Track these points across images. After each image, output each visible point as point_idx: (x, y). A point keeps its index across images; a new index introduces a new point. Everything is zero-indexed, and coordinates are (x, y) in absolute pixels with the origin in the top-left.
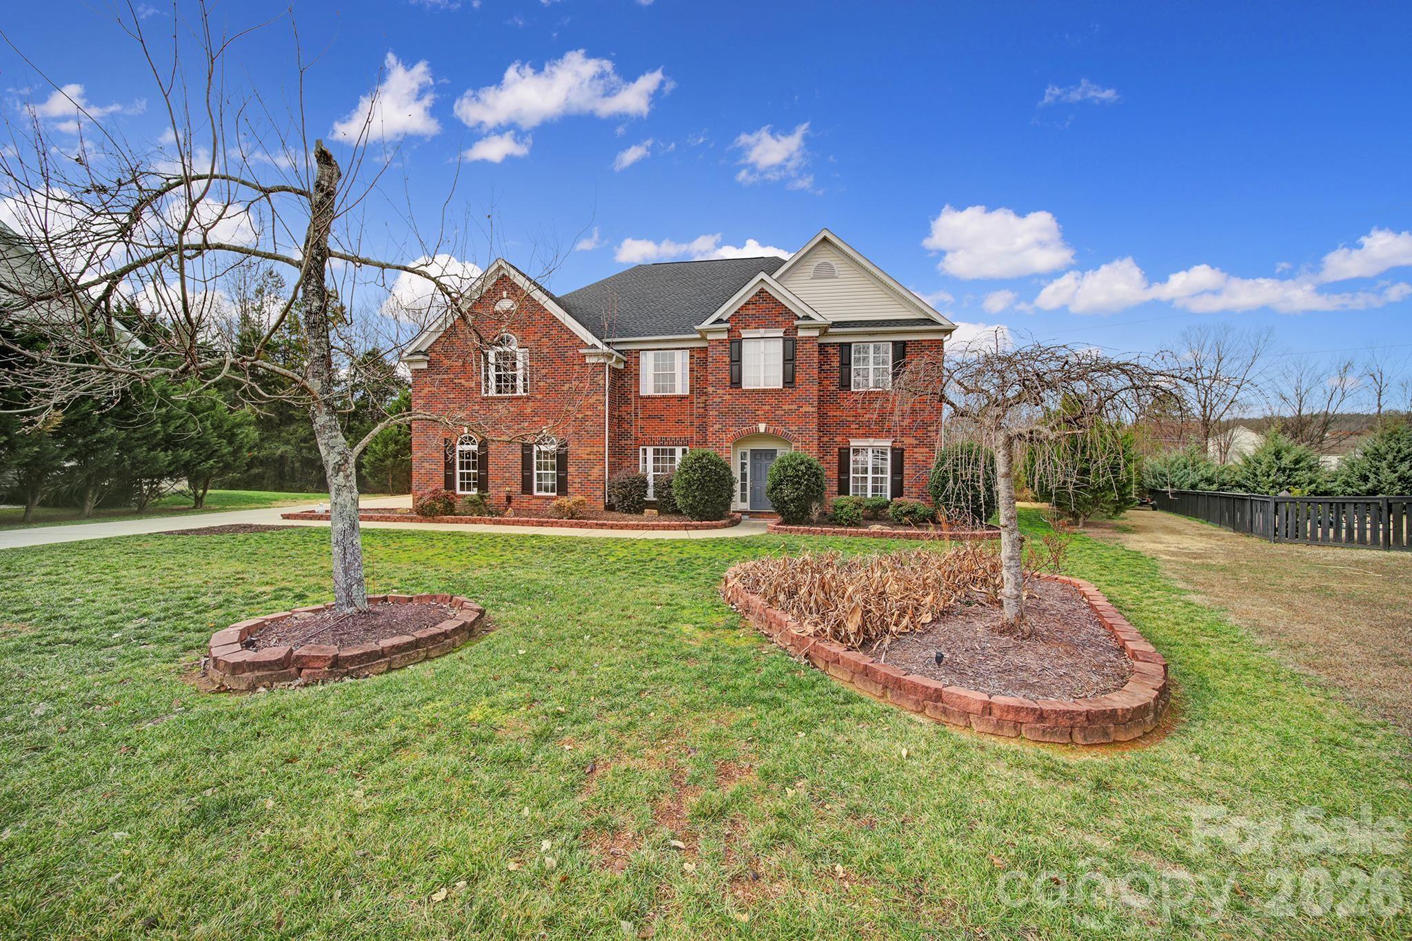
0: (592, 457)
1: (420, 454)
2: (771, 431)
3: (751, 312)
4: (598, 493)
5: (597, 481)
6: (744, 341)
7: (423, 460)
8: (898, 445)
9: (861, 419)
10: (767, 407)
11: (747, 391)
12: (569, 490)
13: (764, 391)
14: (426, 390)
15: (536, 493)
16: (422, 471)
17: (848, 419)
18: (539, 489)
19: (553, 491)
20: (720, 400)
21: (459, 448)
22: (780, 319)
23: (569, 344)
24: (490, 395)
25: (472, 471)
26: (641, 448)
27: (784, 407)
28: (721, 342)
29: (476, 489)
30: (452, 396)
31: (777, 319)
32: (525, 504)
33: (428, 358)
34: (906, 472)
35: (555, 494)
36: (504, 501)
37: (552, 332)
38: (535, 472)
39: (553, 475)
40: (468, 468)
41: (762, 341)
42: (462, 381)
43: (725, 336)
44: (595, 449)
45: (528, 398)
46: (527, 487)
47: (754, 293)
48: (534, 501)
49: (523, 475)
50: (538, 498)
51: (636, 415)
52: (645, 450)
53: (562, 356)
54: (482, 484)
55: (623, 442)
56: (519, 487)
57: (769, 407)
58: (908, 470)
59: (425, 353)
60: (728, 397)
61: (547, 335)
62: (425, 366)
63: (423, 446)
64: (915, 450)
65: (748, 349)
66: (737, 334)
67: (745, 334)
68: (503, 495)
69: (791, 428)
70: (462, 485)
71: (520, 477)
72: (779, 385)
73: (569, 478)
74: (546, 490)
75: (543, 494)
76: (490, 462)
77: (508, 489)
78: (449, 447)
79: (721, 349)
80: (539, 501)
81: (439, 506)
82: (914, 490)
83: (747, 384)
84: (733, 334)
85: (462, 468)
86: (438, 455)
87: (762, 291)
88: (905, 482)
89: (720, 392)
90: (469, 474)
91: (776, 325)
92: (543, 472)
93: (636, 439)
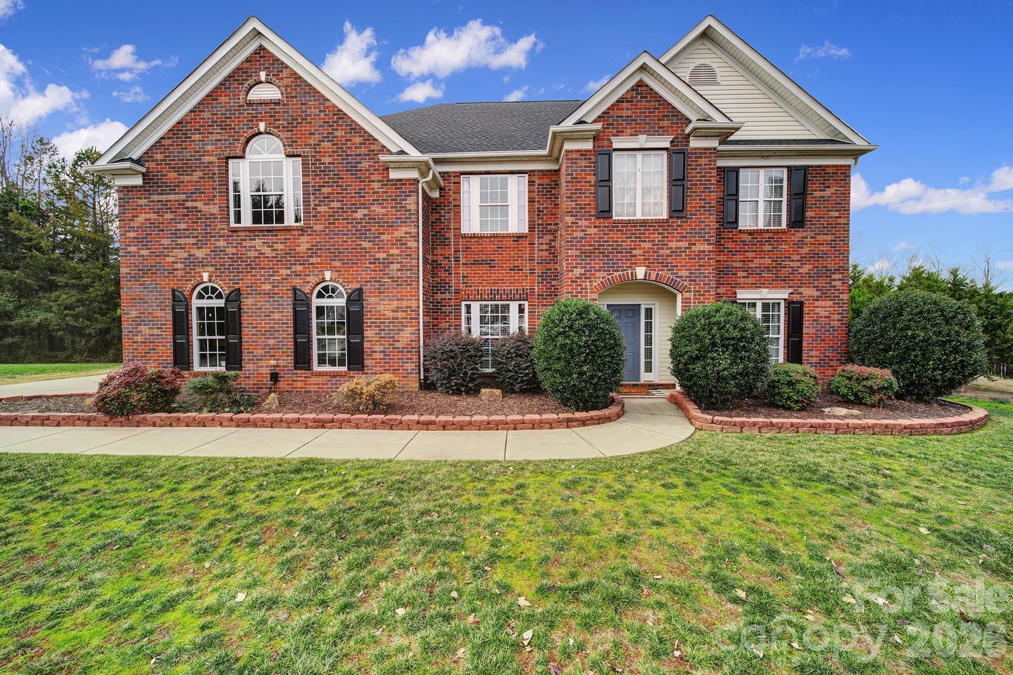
0: (400, 315)
1: (134, 313)
2: (653, 277)
3: (625, 113)
4: (410, 366)
5: (408, 349)
6: (614, 154)
7: (139, 321)
8: (796, 297)
9: (750, 265)
10: (647, 245)
11: (619, 222)
12: (367, 362)
13: (644, 223)
14: (141, 218)
15: (316, 368)
16: (139, 338)
17: (734, 264)
18: (322, 360)
19: (342, 364)
20: (582, 234)
21: (196, 303)
22: (665, 123)
23: (364, 150)
24: (242, 225)
25: (217, 337)
26: (463, 303)
27: (671, 245)
28: (583, 153)
29: (223, 363)
30: (183, 226)
31: (661, 123)
32: (299, 384)
33: (144, 170)
34: (805, 331)
35: (344, 369)
36: (268, 381)
37: (337, 133)
38: (315, 337)
39: (341, 341)
40: (211, 333)
41: (639, 155)
42: (199, 205)
43: (589, 145)
44: (405, 304)
45: (302, 229)
46: (302, 359)
47: (628, 86)
48: (312, 380)
49: (296, 343)
50: (320, 374)
51: (457, 260)
52: (468, 307)
53: (353, 169)
54: (234, 358)
55: (439, 296)
56: (291, 360)
57: (650, 245)
58: (808, 328)
59: (138, 162)
60: (593, 231)
61: (330, 137)
62: (138, 181)
63: (138, 300)
64: (817, 303)
65: (621, 165)
66: (606, 143)
67: (618, 143)
68: (266, 371)
69: (680, 273)
70: (203, 357)
71: (291, 345)
72: (663, 214)
73: (366, 345)
74: (332, 362)
75: (327, 368)
76: (245, 324)
77: (273, 362)
78: (179, 301)
79: (583, 163)
80: (321, 380)
81: (135, 397)
82: (814, 353)
83: (619, 213)
84: (600, 143)
85: (202, 333)
86: (162, 314)
87: (641, 84)
88: (804, 344)
89: (583, 223)
90: (212, 342)
91: (660, 131)
92: (326, 337)
93: (457, 292)
